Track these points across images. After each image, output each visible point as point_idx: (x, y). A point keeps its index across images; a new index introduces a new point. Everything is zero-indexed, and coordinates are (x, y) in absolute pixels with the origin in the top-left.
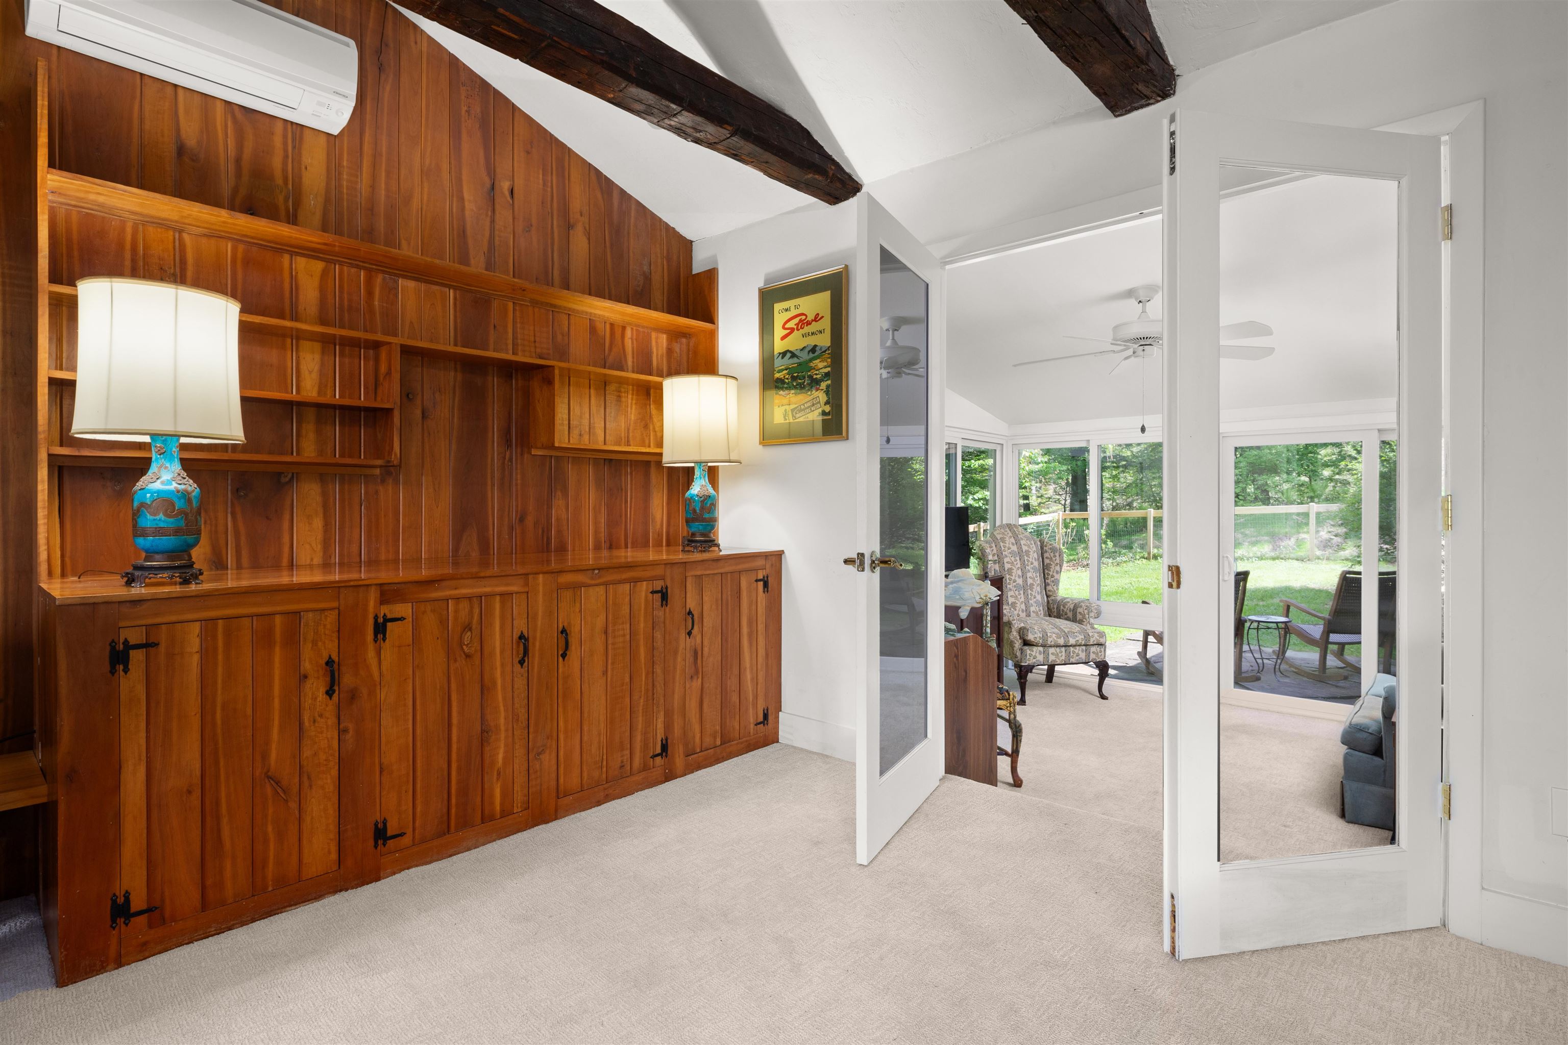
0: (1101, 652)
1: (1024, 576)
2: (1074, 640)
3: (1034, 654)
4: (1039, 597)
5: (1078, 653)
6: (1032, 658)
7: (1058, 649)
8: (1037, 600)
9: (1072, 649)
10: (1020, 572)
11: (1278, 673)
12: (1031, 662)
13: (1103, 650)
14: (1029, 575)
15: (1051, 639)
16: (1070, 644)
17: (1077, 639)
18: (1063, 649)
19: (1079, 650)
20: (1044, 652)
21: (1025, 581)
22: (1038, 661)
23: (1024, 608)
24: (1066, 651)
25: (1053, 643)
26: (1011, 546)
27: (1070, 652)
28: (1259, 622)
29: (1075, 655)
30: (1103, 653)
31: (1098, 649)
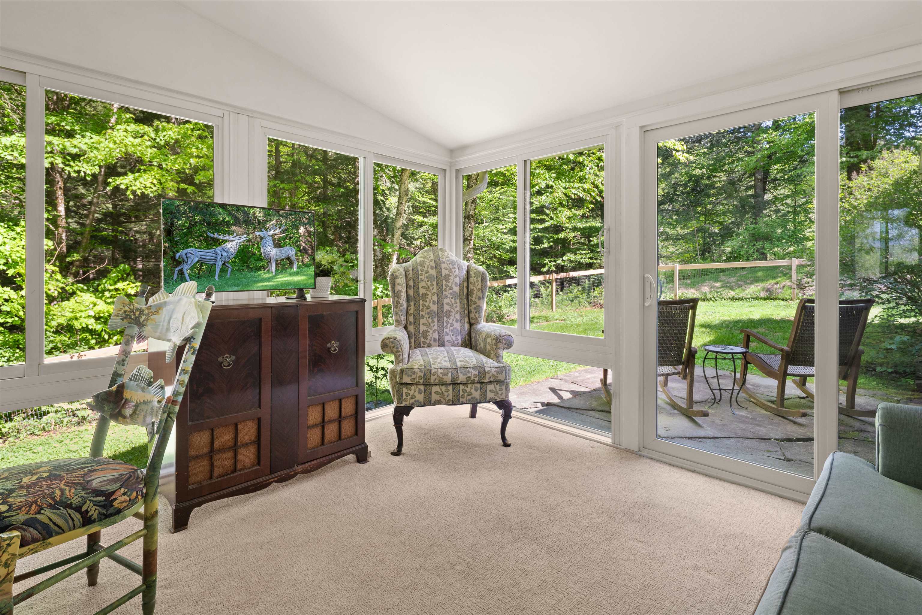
0: (501, 389)
1: (440, 302)
2: (465, 377)
3: (411, 393)
4: (457, 326)
5: (470, 392)
6: (409, 398)
7: (443, 388)
8: (456, 328)
9: (462, 387)
10: (435, 298)
11: (734, 404)
12: (407, 403)
13: (504, 388)
14: (446, 301)
15: (436, 376)
16: (459, 382)
17: (469, 375)
18: (450, 388)
19: (471, 388)
20: (425, 391)
21: (441, 307)
22: (418, 401)
23: (437, 337)
24: (453, 389)
25: (437, 381)
26: (429, 269)
27: (459, 391)
28: (717, 352)
29: (466, 394)
30: (504, 391)
31: (498, 387)
